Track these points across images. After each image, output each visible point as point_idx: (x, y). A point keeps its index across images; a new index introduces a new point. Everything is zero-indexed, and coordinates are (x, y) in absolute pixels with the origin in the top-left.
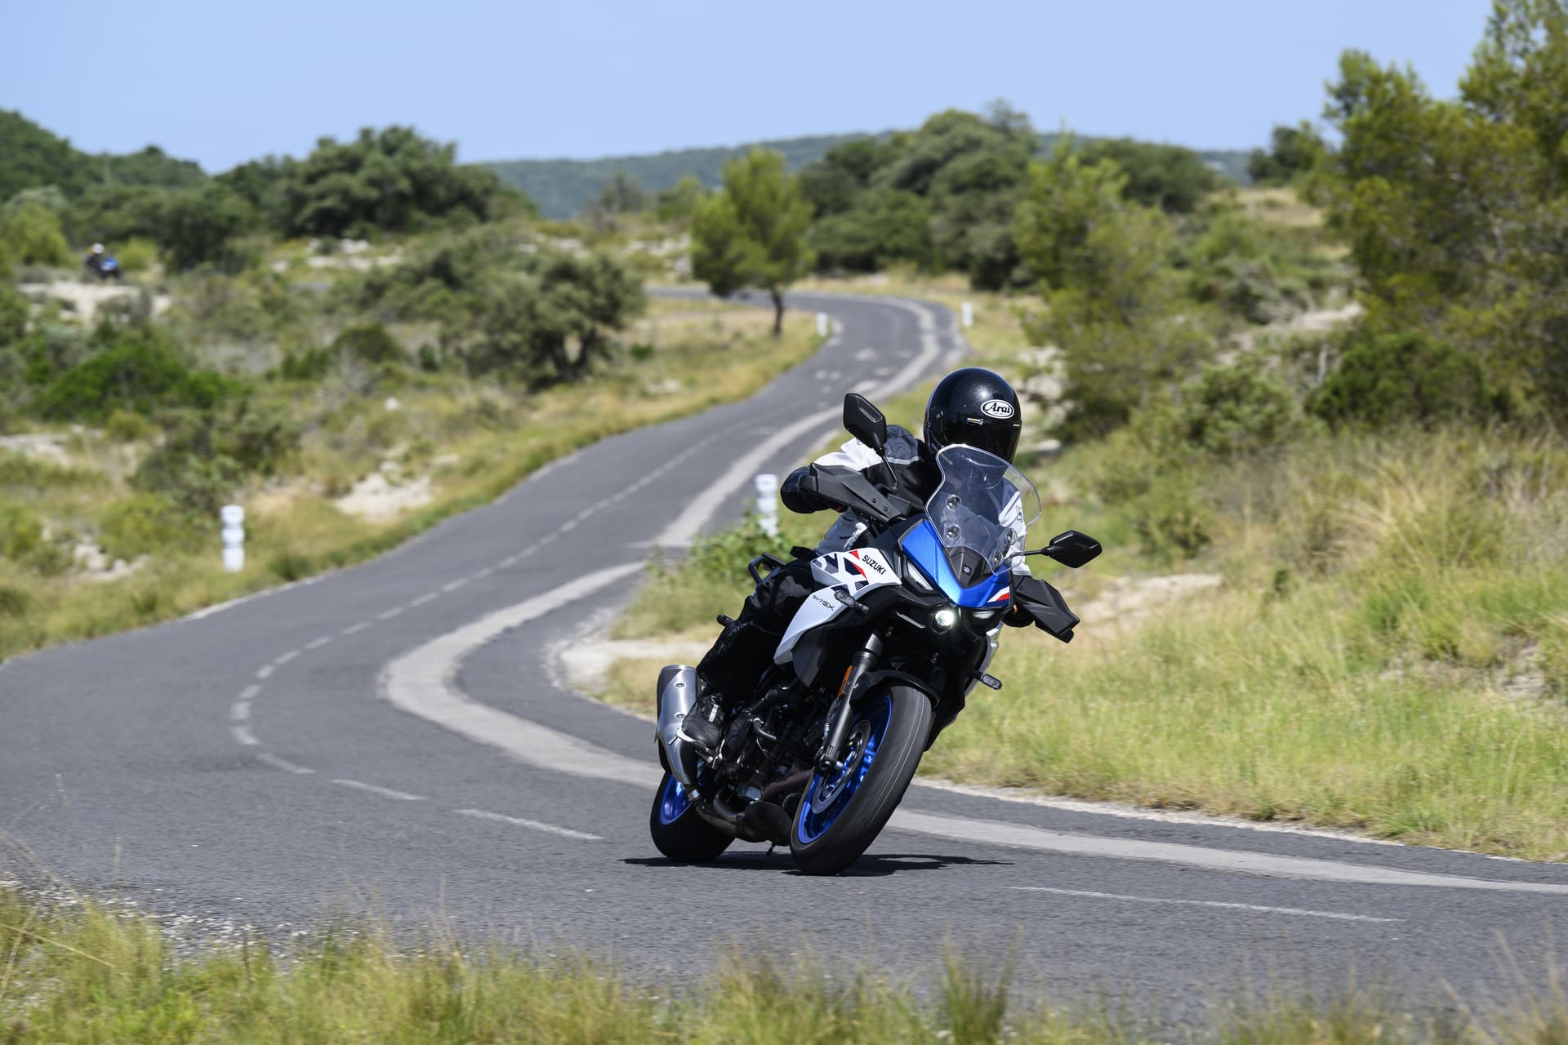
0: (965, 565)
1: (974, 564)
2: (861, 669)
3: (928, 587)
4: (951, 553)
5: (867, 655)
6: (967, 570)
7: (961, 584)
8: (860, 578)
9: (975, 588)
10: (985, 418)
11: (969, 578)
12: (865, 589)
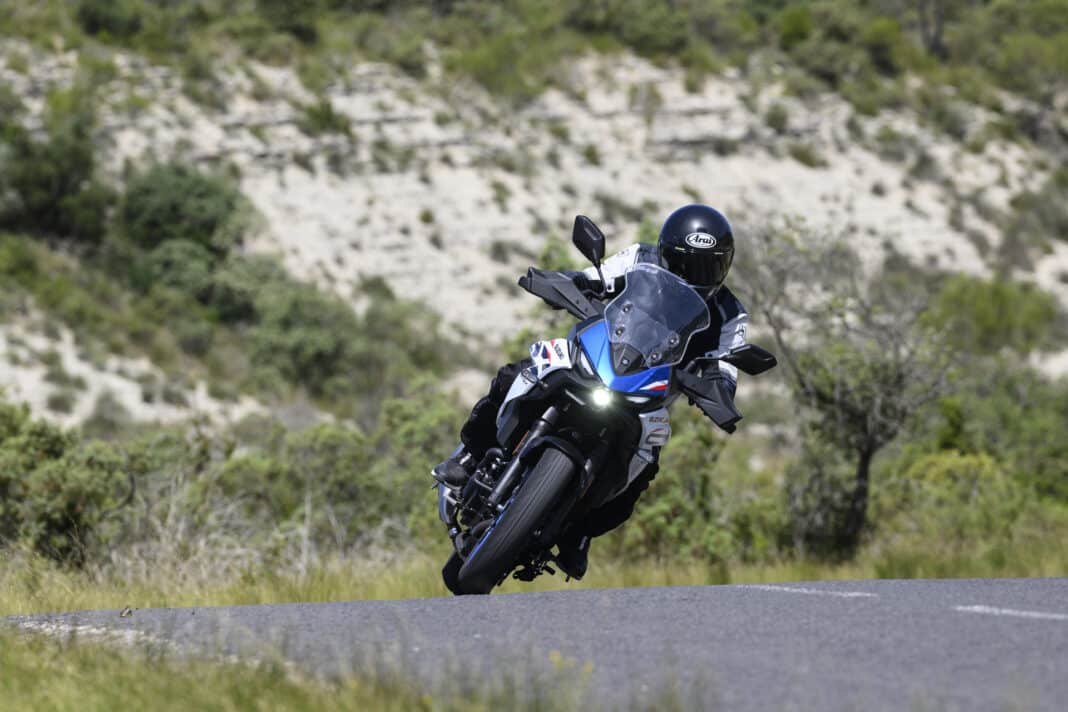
0: (624, 358)
1: (633, 357)
2: (536, 434)
3: (591, 373)
4: (616, 348)
5: (542, 423)
6: (625, 362)
7: (615, 372)
8: (546, 361)
9: (630, 377)
10: (688, 247)
11: (625, 368)
12: (548, 370)
